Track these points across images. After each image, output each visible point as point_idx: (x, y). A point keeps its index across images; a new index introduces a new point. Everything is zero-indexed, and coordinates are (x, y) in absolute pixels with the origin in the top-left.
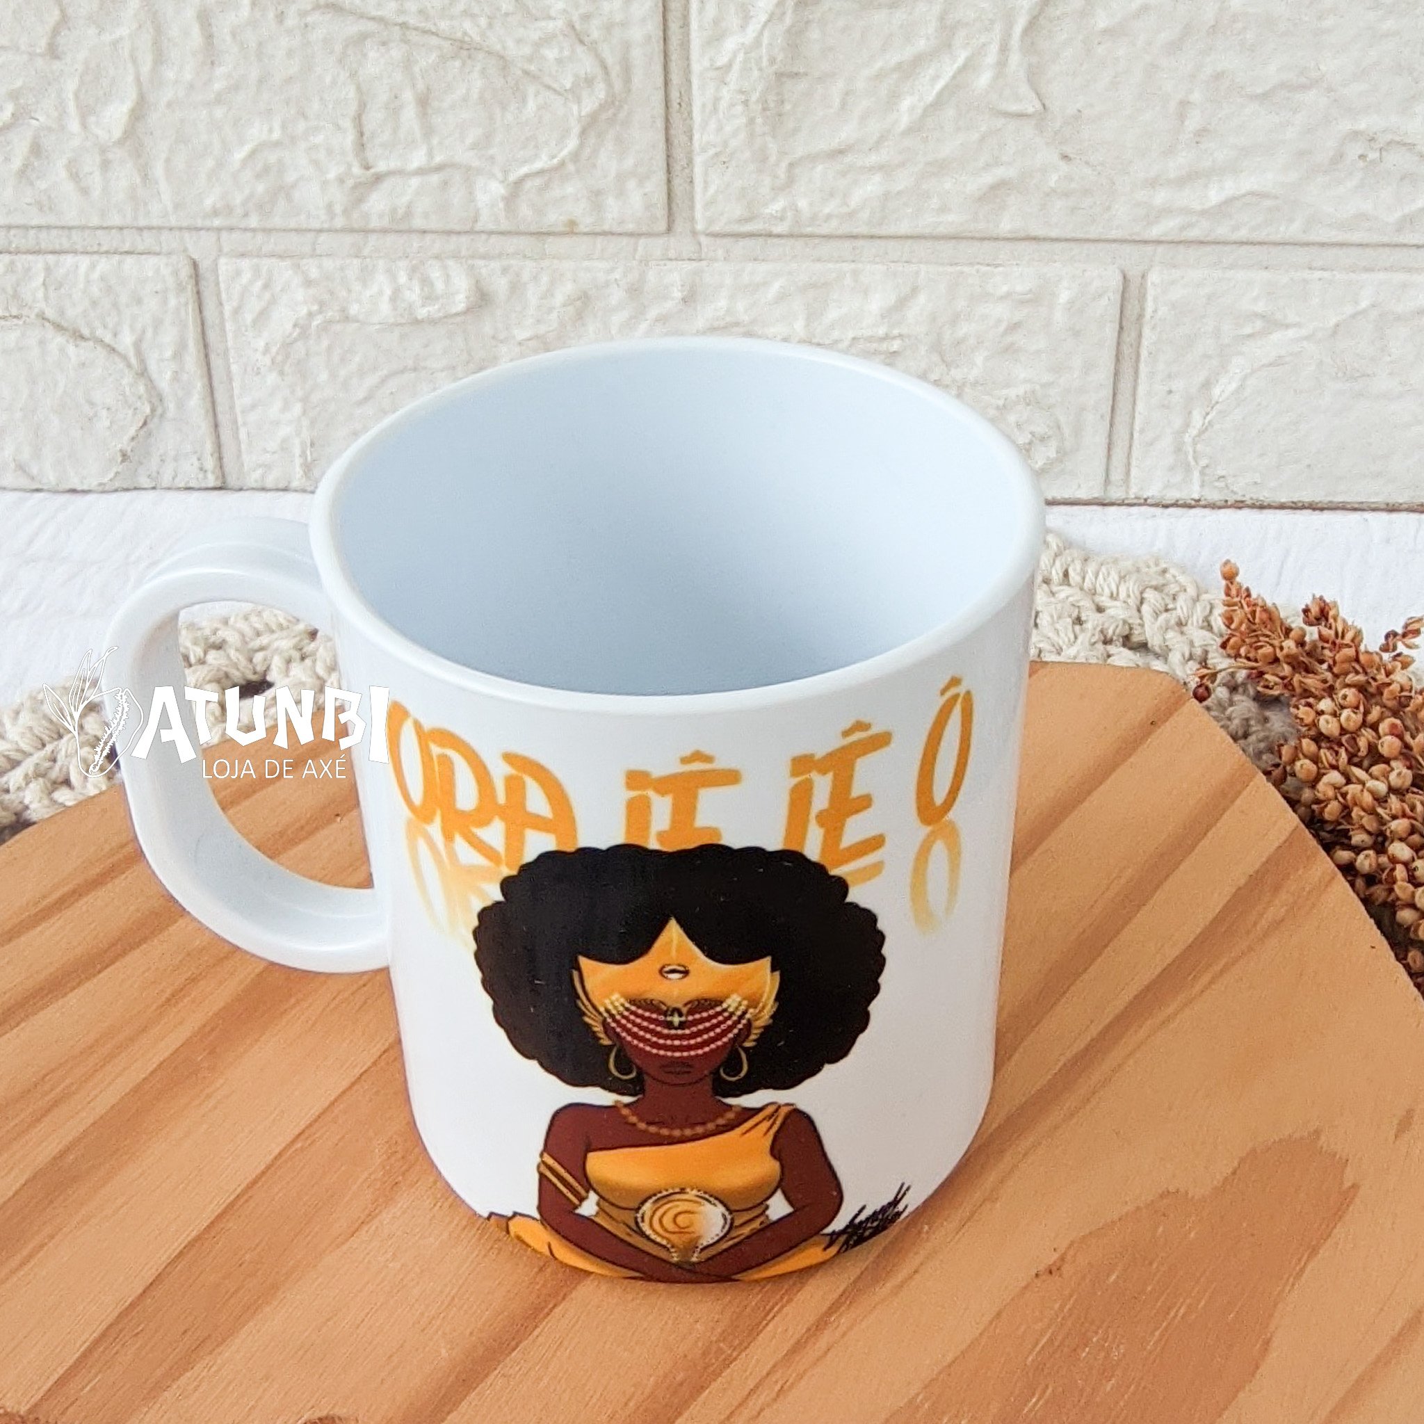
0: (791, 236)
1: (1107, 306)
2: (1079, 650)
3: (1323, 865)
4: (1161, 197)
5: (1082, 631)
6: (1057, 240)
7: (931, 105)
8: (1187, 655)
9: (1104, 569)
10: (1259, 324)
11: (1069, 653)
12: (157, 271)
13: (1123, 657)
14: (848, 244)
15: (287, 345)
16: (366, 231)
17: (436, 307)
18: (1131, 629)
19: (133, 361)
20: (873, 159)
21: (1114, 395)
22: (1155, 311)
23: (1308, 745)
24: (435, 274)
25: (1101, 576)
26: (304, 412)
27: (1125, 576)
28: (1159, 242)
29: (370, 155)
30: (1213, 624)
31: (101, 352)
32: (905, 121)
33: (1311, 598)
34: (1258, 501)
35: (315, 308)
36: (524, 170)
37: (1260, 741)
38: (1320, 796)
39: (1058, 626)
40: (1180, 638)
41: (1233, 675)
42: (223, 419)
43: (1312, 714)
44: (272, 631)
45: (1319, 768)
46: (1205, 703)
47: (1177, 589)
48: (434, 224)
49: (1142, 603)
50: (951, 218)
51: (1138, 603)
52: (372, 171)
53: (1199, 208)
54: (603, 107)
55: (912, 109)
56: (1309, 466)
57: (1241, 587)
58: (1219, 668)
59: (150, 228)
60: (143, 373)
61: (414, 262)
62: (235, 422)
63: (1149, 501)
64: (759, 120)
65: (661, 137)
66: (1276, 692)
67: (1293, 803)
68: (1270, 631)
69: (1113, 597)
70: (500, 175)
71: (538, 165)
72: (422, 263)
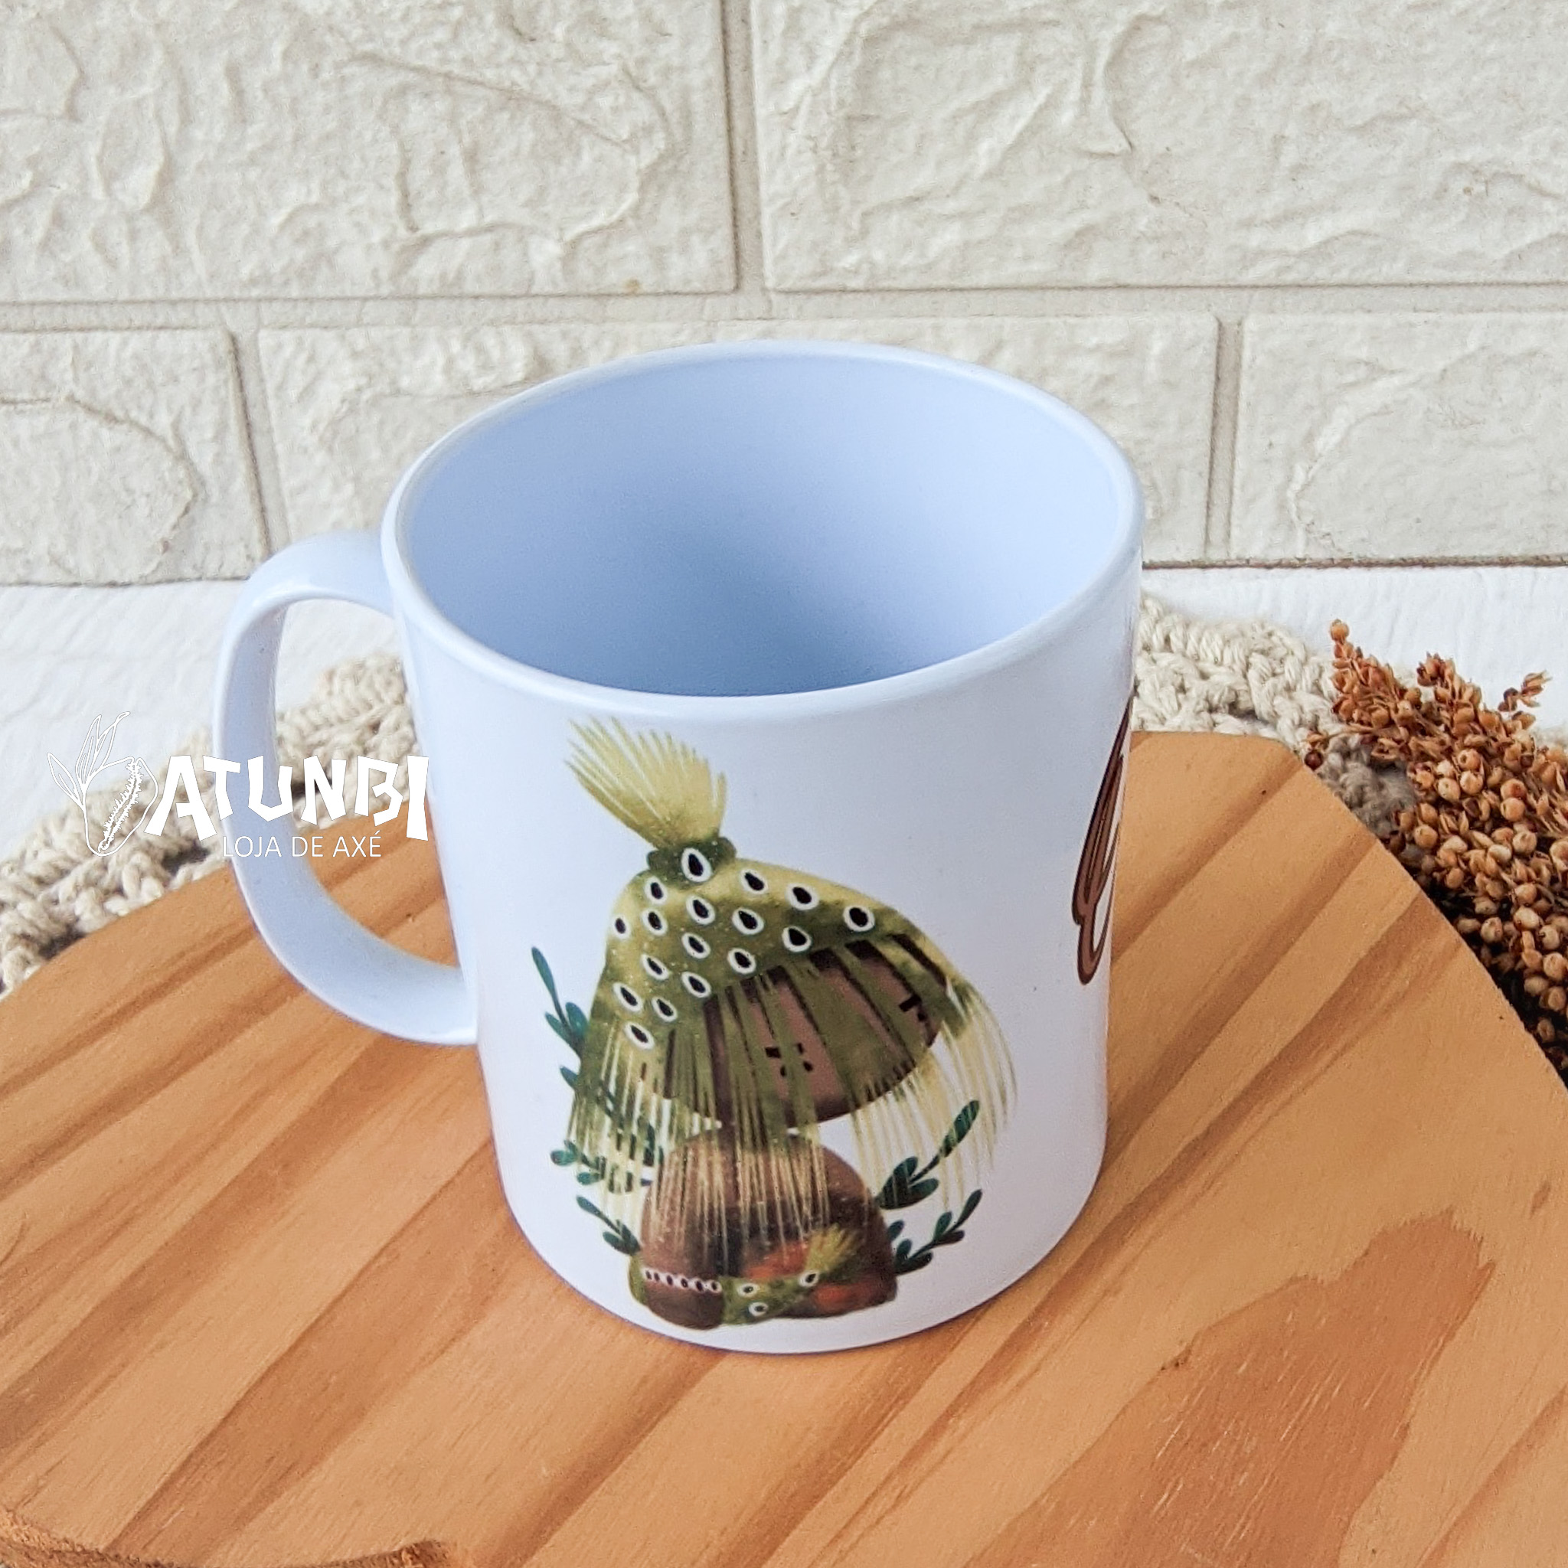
0: (868, 291)
1: (1202, 358)
2: (1183, 719)
3: (1446, 934)
4: (1256, 239)
5: (1186, 699)
6: (1150, 287)
7: (1011, 147)
8: (1297, 722)
9: (1206, 634)
10: (1362, 371)
11: (1174, 723)
12: (194, 348)
13: (1230, 725)
14: (926, 299)
15: (335, 423)
16: (418, 298)
17: (493, 377)
18: (1237, 696)
19: (171, 442)
20: (951, 206)
21: (1213, 450)
22: (1253, 360)
23: (1426, 809)
24: (490, 341)
25: (1204, 642)
26: (357, 493)
27: (1228, 641)
28: (1255, 287)
29: (417, 214)
30: (1323, 688)
31: (137, 436)
32: (983, 164)
33: (1425, 657)
34: (1365, 557)
35: (363, 381)
36: (582, 227)
37: (1374, 808)
38: (1442, 863)
39: (1161, 695)
40: (1288, 703)
41: (1345, 740)
42: (271, 503)
43: (1431, 777)
44: (332, 725)
45: (1439, 835)
46: (1318, 770)
47: (1285, 652)
48: (488, 288)
49: (1248, 666)
50: (1035, 266)
51: (1244, 667)
52: (419, 233)
53: (1296, 249)
54: (662, 158)
55: (991, 151)
56: (1418, 521)
57: (1351, 646)
58: (1330, 733)
59: (184, 301)
60: (182, 457)
61: (470, 328)
62: (282, 505)
63: (1252, 562)
64: (829, 167)
65: (724, 188)
66: (1391, 757)
67: (1414, 870)
68: (1385, 692)
69: (1218, 663)
70: (556, 235)
71: (596, 222)
72: (476, 330)
